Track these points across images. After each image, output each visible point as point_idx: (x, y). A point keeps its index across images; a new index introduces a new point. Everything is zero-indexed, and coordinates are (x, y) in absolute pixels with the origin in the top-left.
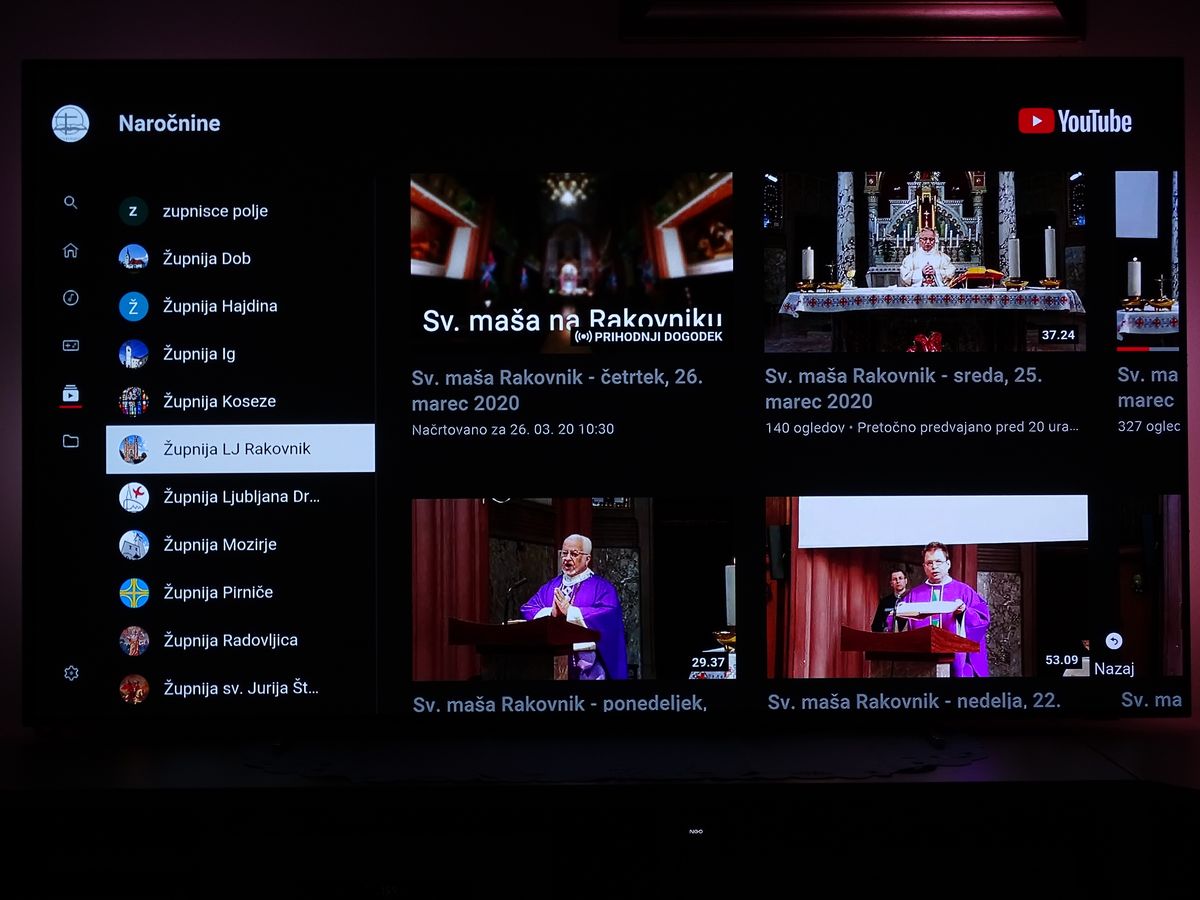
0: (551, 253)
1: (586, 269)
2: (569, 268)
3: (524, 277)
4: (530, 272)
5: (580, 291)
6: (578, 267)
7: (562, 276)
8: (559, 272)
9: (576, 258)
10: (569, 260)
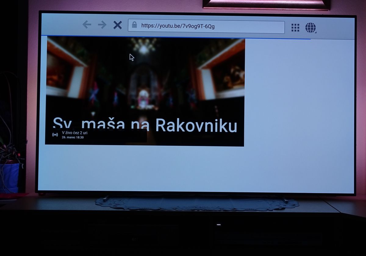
0: (133, 83)
1: (154, 94)
2: (144, 93)
3: (116, 98)
4: (120, 95)
5: (150, 107)
6: (149, 92)
7: (139, 98)
8: (137, 95)
9: (148, 86)
10: (143, 88)
